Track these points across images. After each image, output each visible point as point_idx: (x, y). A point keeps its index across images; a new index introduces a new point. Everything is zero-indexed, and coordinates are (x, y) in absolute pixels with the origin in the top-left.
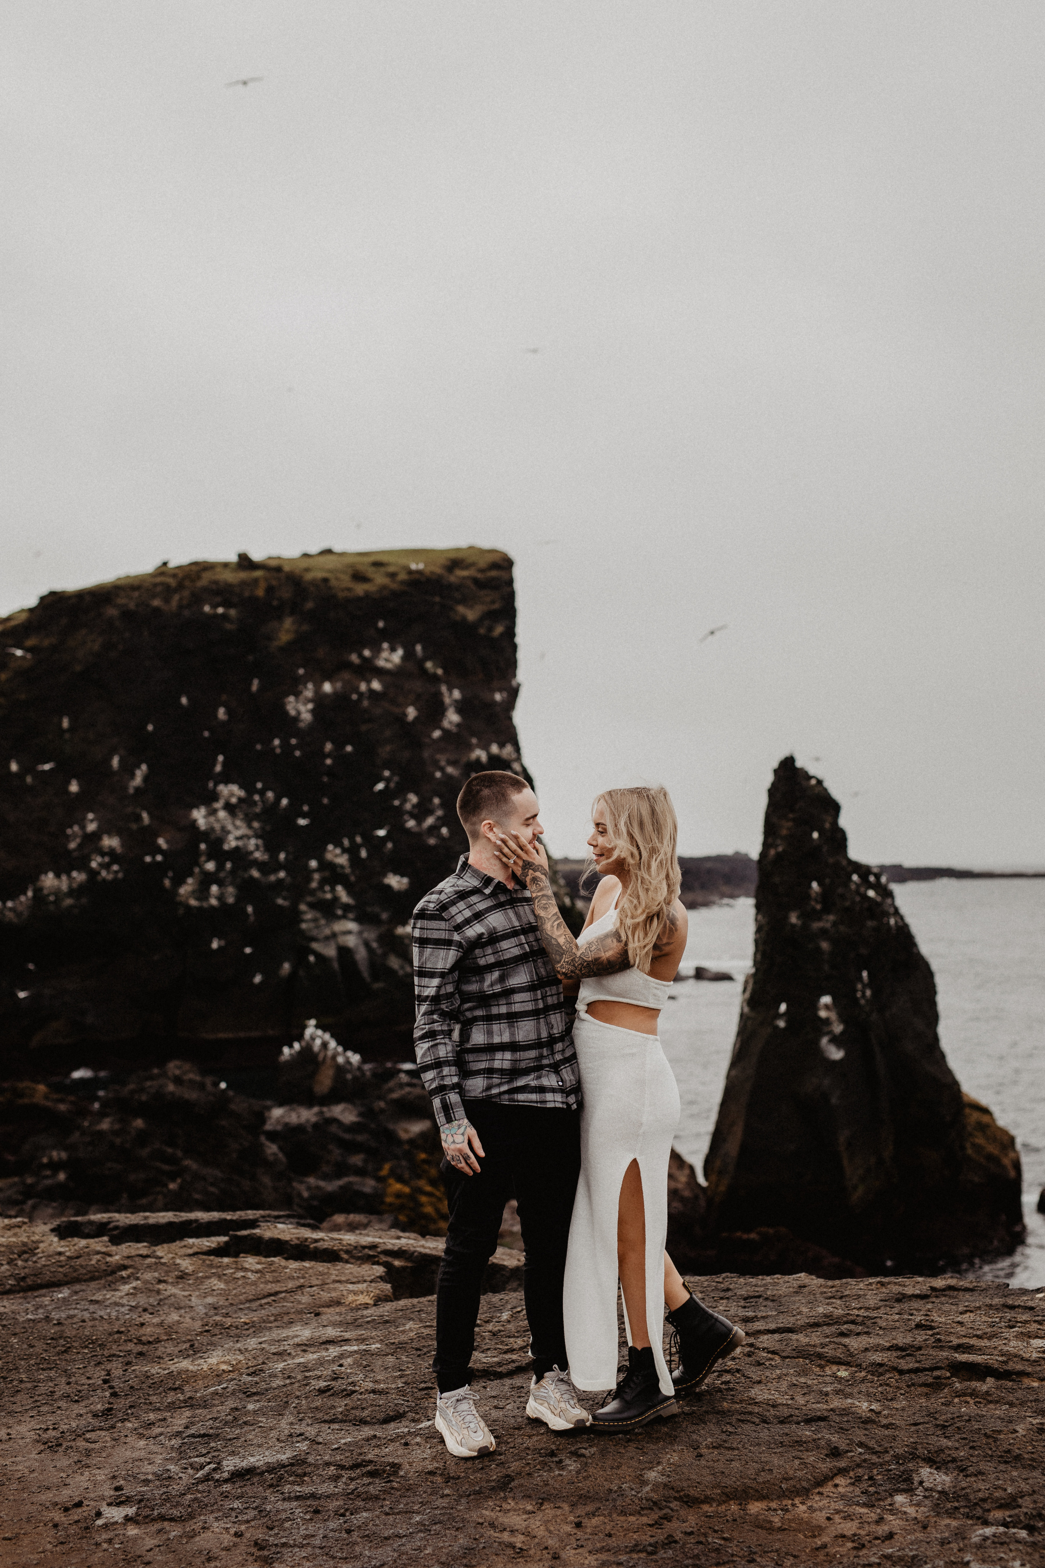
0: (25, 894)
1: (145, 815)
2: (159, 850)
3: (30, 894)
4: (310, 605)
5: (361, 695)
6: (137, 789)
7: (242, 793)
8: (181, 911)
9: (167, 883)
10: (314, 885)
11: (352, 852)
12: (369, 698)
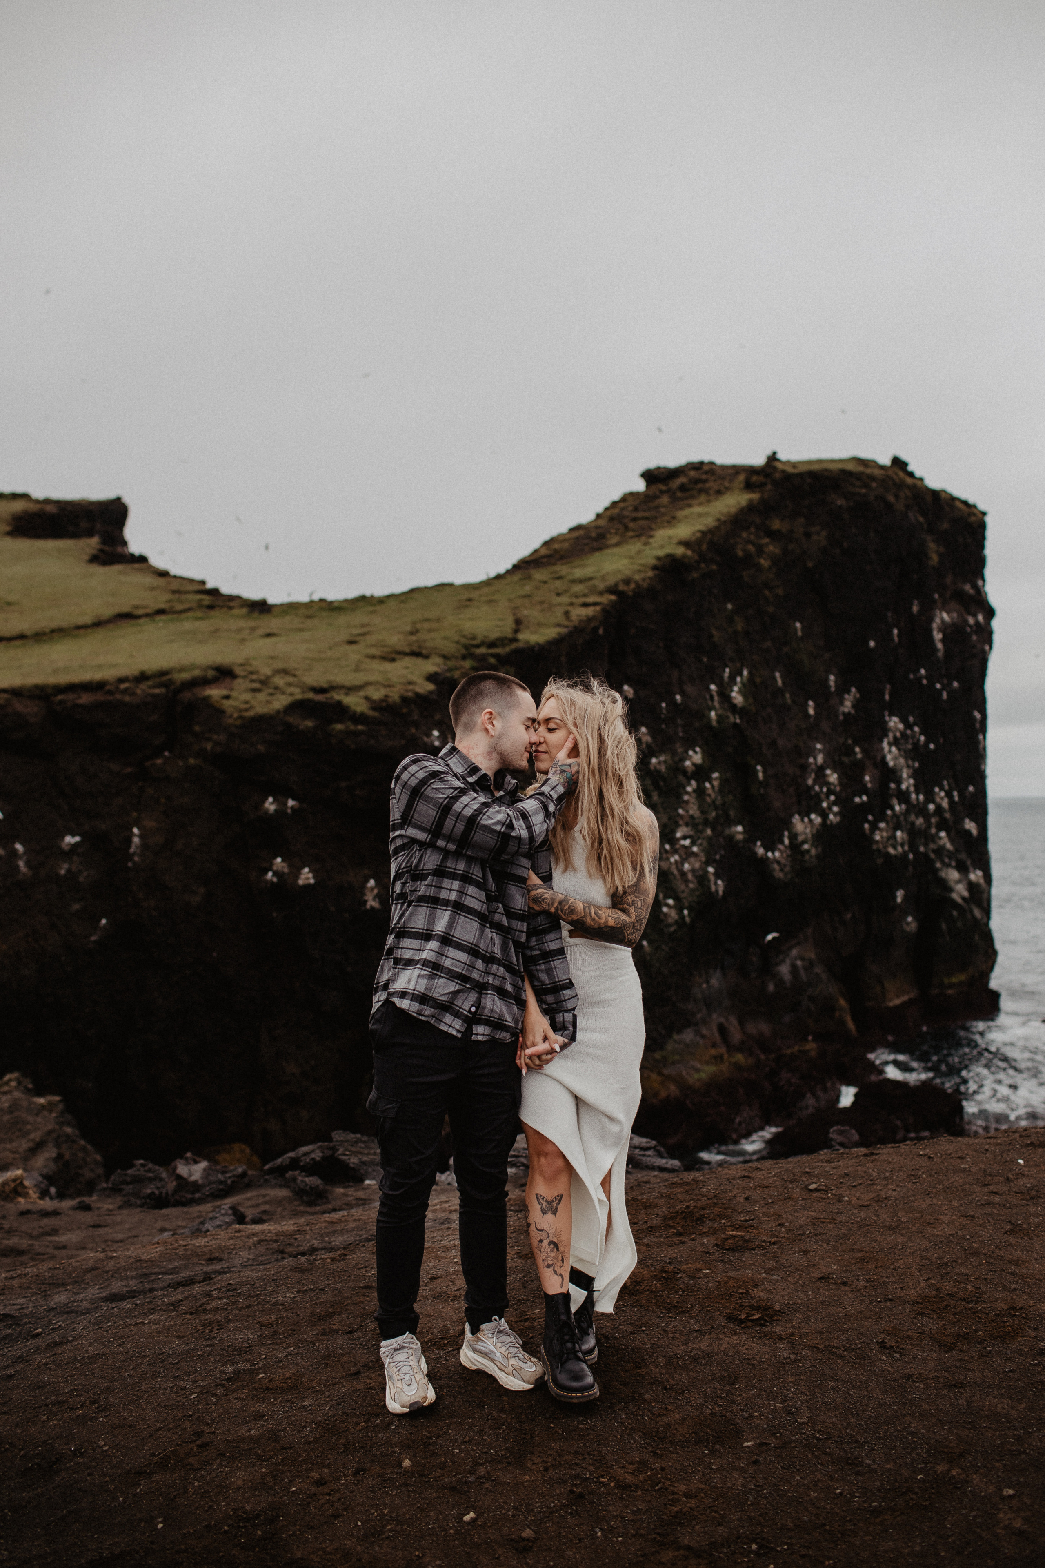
0: (782, 843)
1: (857, 750)
2: (864, 790)
3: (787, 841)
4: (945, 526)
5: (971, 626)
6: (847, 715)
7: (901, 726)
8: (880, 861)
9: (867, 826)
10: (933, 831)
11: (949, 795)
12: (976, 633)
